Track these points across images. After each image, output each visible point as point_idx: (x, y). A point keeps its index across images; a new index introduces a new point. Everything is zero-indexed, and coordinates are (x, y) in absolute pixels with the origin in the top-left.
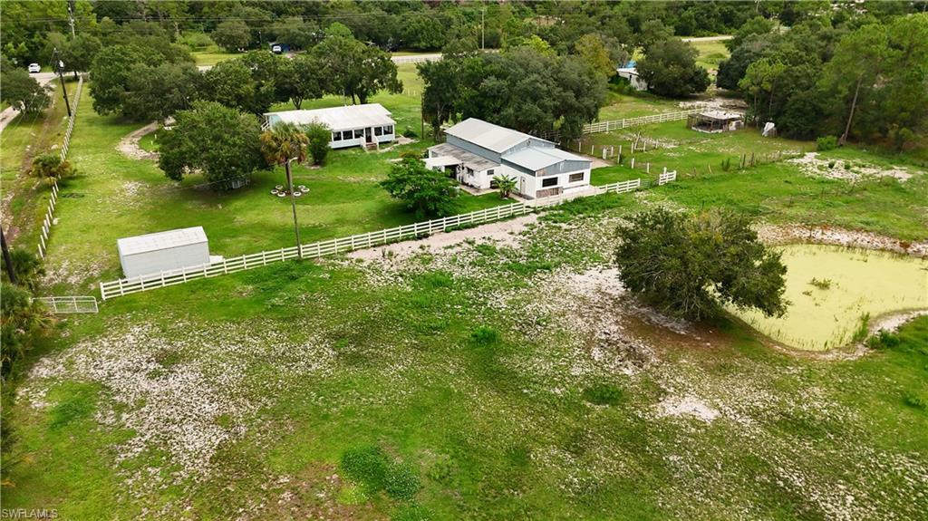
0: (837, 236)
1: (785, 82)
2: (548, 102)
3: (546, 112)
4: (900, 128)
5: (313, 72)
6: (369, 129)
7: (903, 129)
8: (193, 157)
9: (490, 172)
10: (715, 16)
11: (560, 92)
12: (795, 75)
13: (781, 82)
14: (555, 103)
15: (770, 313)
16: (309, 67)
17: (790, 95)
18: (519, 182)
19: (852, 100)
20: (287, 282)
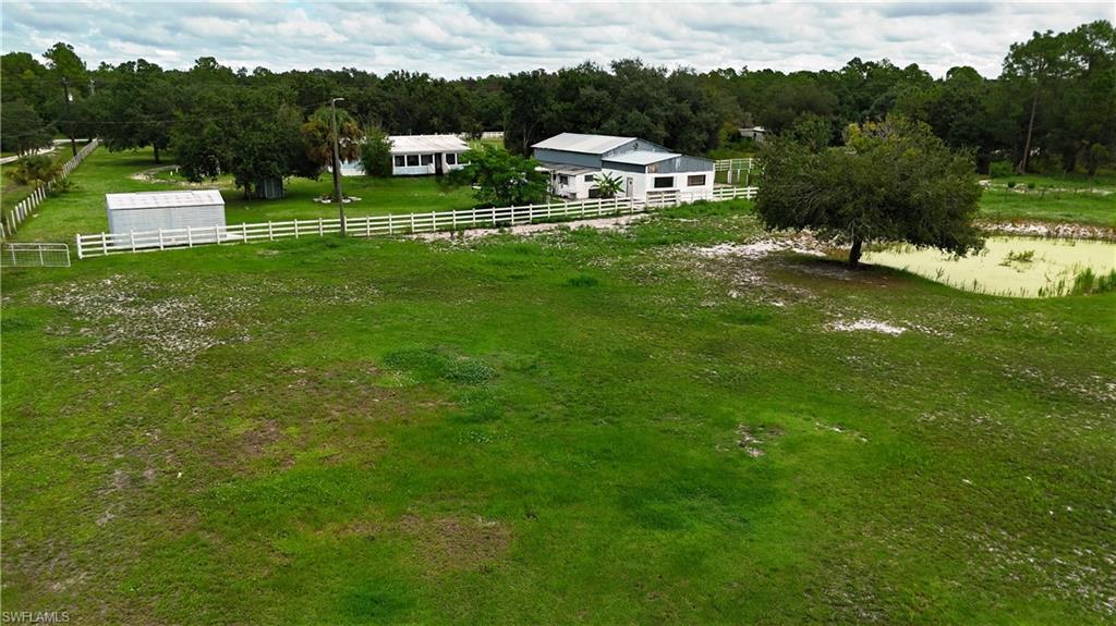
0: (1032, 228)
1: (944, 108)
2: (657, 110)
3: (656, 124)
4: (1092, 143)
5: (374, 103)
6: (438, 155)
7: (1095, 146)
8: (215, 143)
9: (588, 179)
10: (849, 103)
11: (673, 103)
12: (955, 100)
13: (939, 109)
14: (667, 113)
15: (961, 252)
16: (369, 97)
17: (951, 121)
18: (625, 183)
19: (1028, 123)
20: (325, 250)
